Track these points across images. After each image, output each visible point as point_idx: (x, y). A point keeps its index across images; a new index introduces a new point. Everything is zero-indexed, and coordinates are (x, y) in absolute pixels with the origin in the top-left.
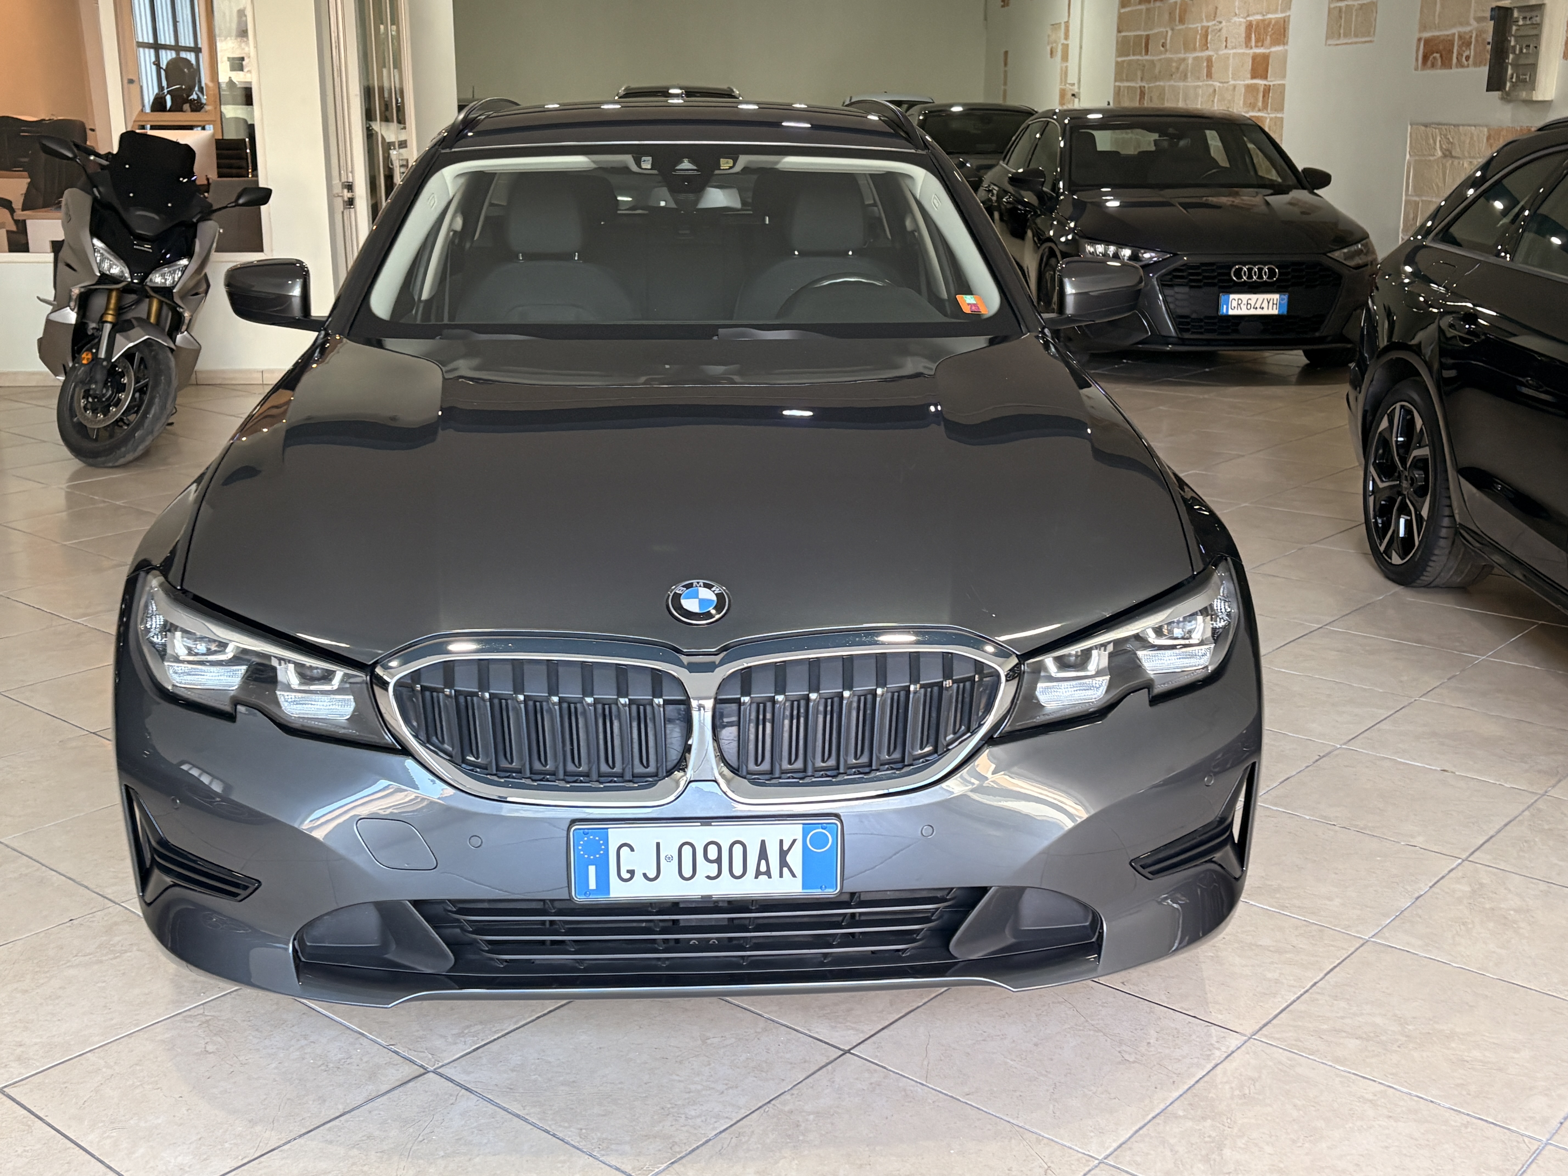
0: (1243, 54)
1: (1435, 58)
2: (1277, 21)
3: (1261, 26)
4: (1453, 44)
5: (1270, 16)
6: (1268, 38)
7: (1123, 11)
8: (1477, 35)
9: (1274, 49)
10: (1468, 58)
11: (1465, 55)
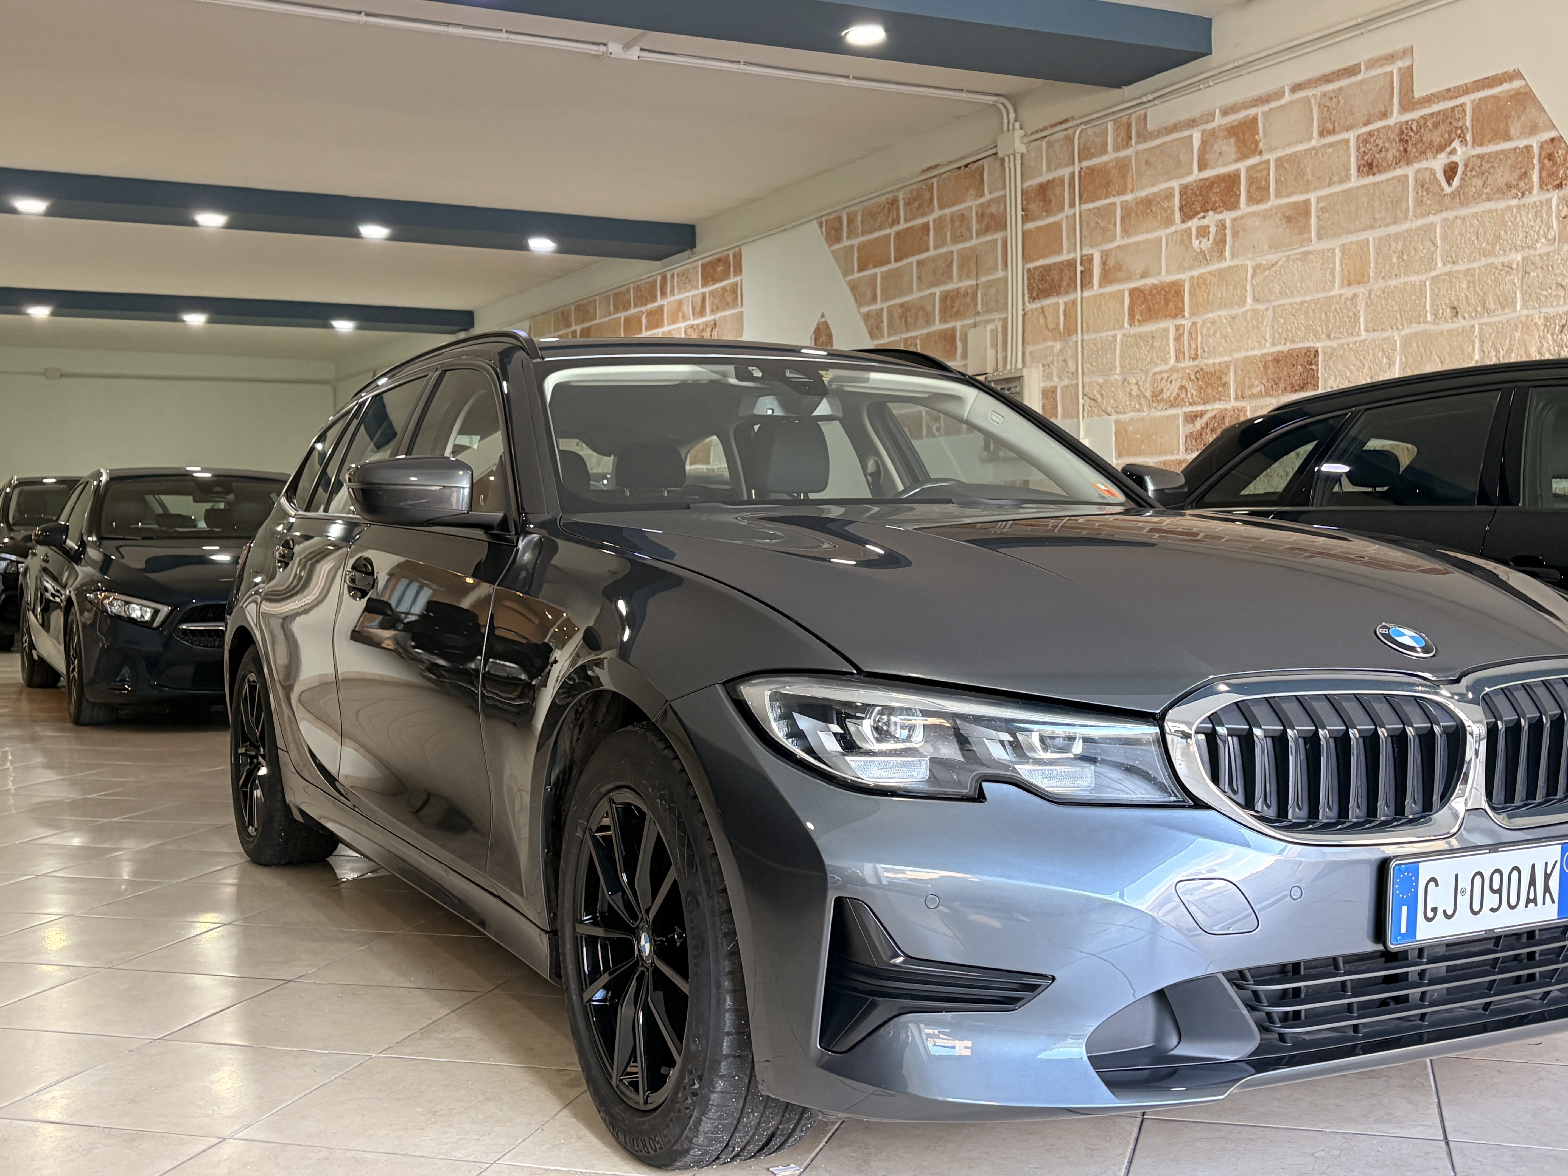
10: (938, 430)
11: (935, 427)
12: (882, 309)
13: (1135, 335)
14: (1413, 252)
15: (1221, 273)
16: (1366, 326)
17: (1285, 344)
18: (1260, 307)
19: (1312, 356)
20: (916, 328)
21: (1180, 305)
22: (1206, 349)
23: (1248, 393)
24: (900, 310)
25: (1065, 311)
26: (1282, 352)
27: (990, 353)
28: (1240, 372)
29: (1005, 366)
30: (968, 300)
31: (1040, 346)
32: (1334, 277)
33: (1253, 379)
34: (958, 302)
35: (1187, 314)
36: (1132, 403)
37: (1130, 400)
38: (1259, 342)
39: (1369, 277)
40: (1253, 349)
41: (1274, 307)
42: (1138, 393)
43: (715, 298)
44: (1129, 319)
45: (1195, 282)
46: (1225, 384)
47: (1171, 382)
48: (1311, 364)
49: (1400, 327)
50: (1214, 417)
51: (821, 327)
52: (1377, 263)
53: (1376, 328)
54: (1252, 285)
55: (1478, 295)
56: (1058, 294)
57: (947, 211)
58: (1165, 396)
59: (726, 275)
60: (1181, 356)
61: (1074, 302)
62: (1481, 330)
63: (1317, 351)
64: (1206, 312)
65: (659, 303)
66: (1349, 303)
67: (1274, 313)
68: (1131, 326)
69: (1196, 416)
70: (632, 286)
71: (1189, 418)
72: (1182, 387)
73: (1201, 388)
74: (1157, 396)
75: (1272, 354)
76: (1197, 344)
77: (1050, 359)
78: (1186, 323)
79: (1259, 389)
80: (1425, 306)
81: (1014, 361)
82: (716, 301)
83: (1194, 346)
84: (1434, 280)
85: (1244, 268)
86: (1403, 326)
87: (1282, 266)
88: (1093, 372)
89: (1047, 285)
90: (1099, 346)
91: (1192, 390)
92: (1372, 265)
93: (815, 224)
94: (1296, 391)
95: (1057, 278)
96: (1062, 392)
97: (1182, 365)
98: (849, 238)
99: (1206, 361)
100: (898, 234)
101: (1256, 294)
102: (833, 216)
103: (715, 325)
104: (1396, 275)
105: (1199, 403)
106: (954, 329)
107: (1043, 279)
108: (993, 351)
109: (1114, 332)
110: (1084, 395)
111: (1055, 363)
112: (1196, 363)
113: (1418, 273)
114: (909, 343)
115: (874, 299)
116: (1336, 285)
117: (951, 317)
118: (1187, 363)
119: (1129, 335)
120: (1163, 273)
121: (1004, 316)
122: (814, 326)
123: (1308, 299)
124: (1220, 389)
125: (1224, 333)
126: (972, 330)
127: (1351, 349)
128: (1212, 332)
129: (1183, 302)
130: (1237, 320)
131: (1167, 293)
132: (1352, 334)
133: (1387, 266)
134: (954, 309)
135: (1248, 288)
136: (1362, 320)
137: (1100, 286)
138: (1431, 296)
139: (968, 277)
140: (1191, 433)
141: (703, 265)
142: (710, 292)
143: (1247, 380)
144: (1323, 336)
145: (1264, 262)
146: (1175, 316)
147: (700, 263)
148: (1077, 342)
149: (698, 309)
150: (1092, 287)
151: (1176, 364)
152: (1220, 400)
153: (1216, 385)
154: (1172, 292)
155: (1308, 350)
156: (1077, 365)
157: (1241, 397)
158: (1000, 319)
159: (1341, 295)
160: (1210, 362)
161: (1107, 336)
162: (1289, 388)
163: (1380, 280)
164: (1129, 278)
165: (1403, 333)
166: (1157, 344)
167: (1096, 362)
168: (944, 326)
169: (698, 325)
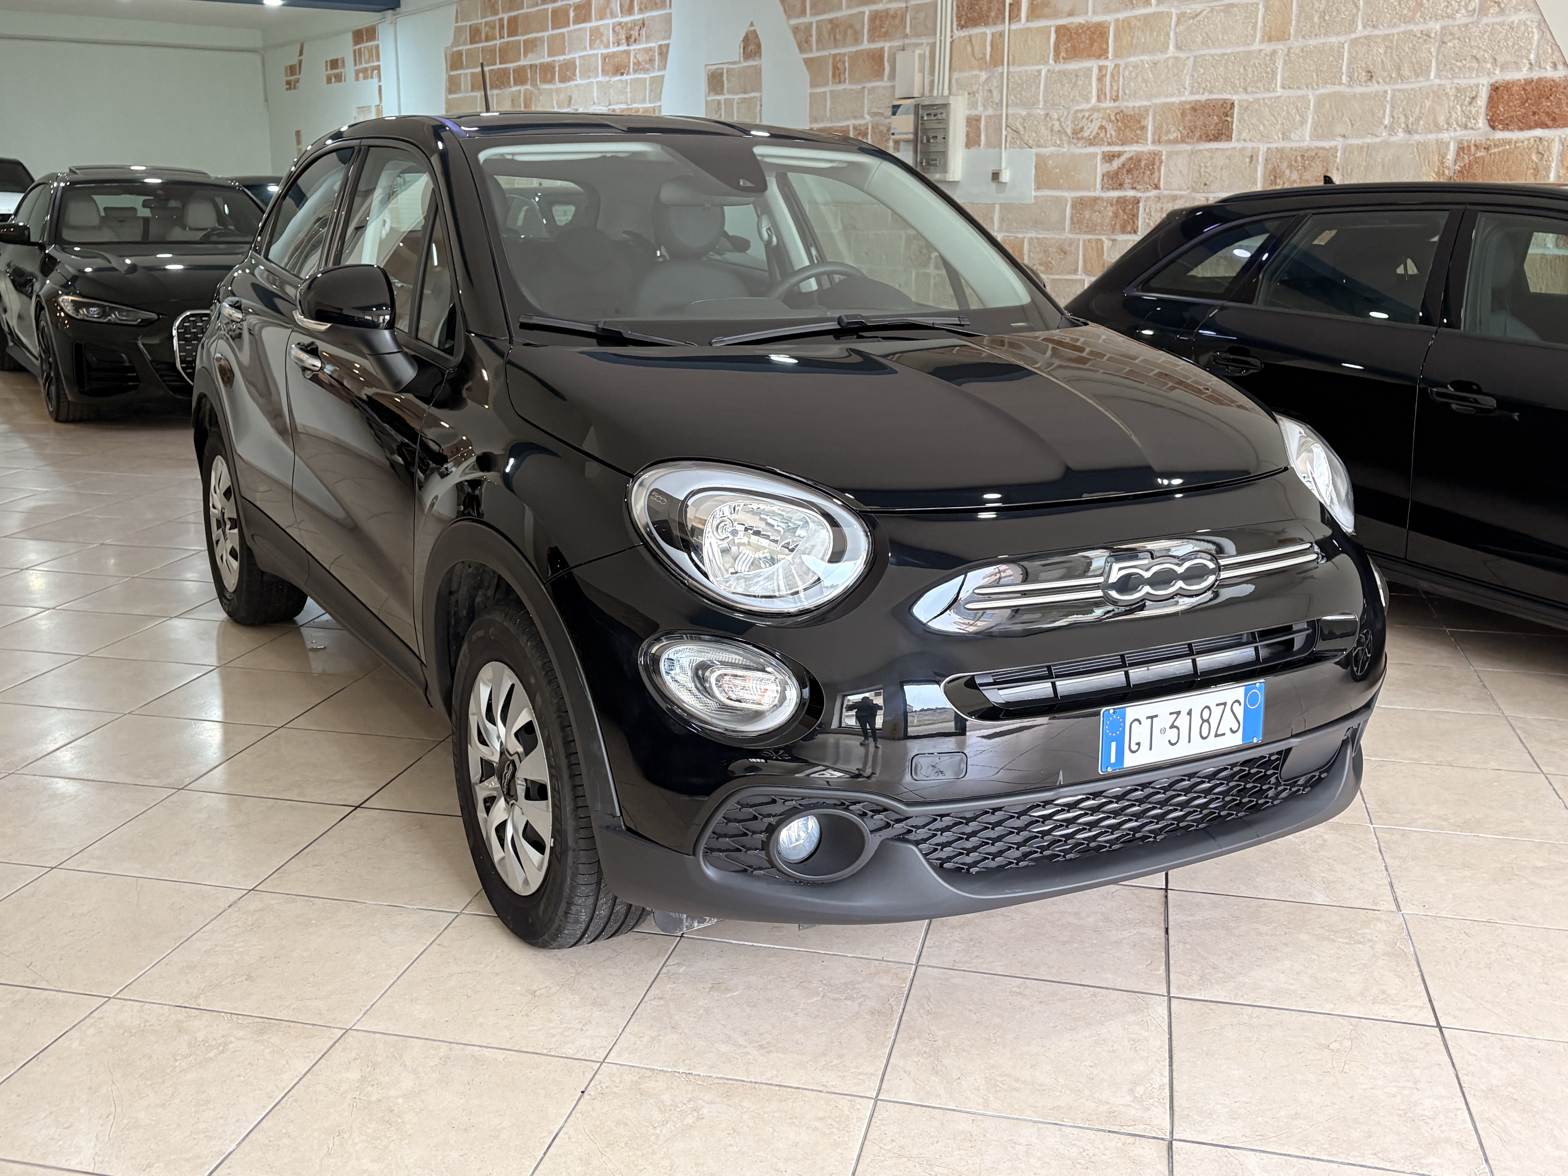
8: (873, 127)
12: (811, 23)
13: (1059, 72)
14: (1334, 14)
15: (1146, 18)
16: (1282, 83)
17: (1203, 94)
18: (1182, 55)
19: (1228, 108)
20: (844, 45)
21: (1105, 47)
22: (1127, 91)
23: (1164, 138)
24: (829, 26)
25: (992, 41)
26: (1200, 101)
27: (918, 77)
28: (1158, 118)
29: (931, 90)
30: (897, 21)
31: (967, 74)
32: (1255, 32)
33: (1170, 126)
34: (887, 23)
35: (1110, 55)
36: (1054, 138)
37: (1052, 135)
38: (1178, 90)
39: (1289, 36)
40: (1172, 96)
41: (1195, 57)
42: (1060, 128)
44: (1055, 56)
45: (1120, 24)
46: (1143, 128)
47: (1092, 121)
48: (1227, 116)
49: (1315, 87)
50: (1131, 158)
51: (750, 35)
52: (1298, 21)
53: (1291, 86)
54: (1176, 33)
55: (1395, 62)
56: (986, 24)
58: (1086, 134)
60: (1102, 97)
61: (1002, 34)
62: (1393, 96)
63: (1233, 104)
64: (1129, 56)
66: (1268, 58)
67: (1195, 61)
68: (1055, 62)
69: (1114, 156)
71: (1107, 158)
72: (1102, 127)
73: (1120, 129)
74: (1077, 133)
75: (1190, 102)
76: (1118, 86)
77: (975, 88)
78: (1109, 64)
79: (1175, 135)
80: (1341, 68)
81: (941, 88)
82: (645, 1)
83: (1115, 88)
84: (1354, 42)
85: (1169, 14)
86: (1318, 85)
87: (1206, 16)
88: (1017, 105)
89: (975, 14)
90: (1024, 79)
91: (1111, 131)
92: (1293, 23)
94: (1211, 140)
95: (985, 8)
96: (986, 123)
97: (1103, 105)
99: (1126, 104)
101: (1179, 42)
103: (644, 24)
104: (1316, 35)
105: (1116, 144)
106: (882, 49)
107: (971, 7)
108: (921, 74)
109: (1038, 67)
110: (1007, 126)
111: (981, 92)
112: (1117, 104)
113: (1338, 34)
114: (838, 59)
115: (803, 13)
116: (1257, 40)
117: (880, 37)
118: (1108, 104)
119: (1053, 72)
120: (1089, 14)
121: (931, 41)
122: (744, 34)
123: (1229, 51)
124: (1138, 132)
125: (1146, 78)
126: (901, 52)
127: (1266, 104)
128: (1134, 75)
129: (1107, 43)
130: (1158, 65)
131: (1094, 33)
132: (1268, 90)
133: (1308, 26)
134: (883, 30)
135: (1172, 35)
136: (1279, 77)
137: (1027, 20)
138: (1348, 59)
140: (1108, 172)
143: (1165, 125)
144: (1241, 90)
145: (1189, 11)
146: (1099, 57)
148: (1002, 73)
149: (626, 7)
150: (1020, 20)
151: (1098, 104)
152: (1137, 142)
153: (1135, 128)
154: (1098, 33)
155: (1225, 101)
156: (1002, 95)
157: (1157, 141)
158: (928, 44)
159: (1261, 50)
160: (1131, 105)
161: (1032, 71)
162: (1204, 137)
163: (1300, 40)
164: (1056, 15)
165: (1317, 93)
166: (1080, 83)
167: (1021, 95)
168: (873, 46)
169: (626, 23)
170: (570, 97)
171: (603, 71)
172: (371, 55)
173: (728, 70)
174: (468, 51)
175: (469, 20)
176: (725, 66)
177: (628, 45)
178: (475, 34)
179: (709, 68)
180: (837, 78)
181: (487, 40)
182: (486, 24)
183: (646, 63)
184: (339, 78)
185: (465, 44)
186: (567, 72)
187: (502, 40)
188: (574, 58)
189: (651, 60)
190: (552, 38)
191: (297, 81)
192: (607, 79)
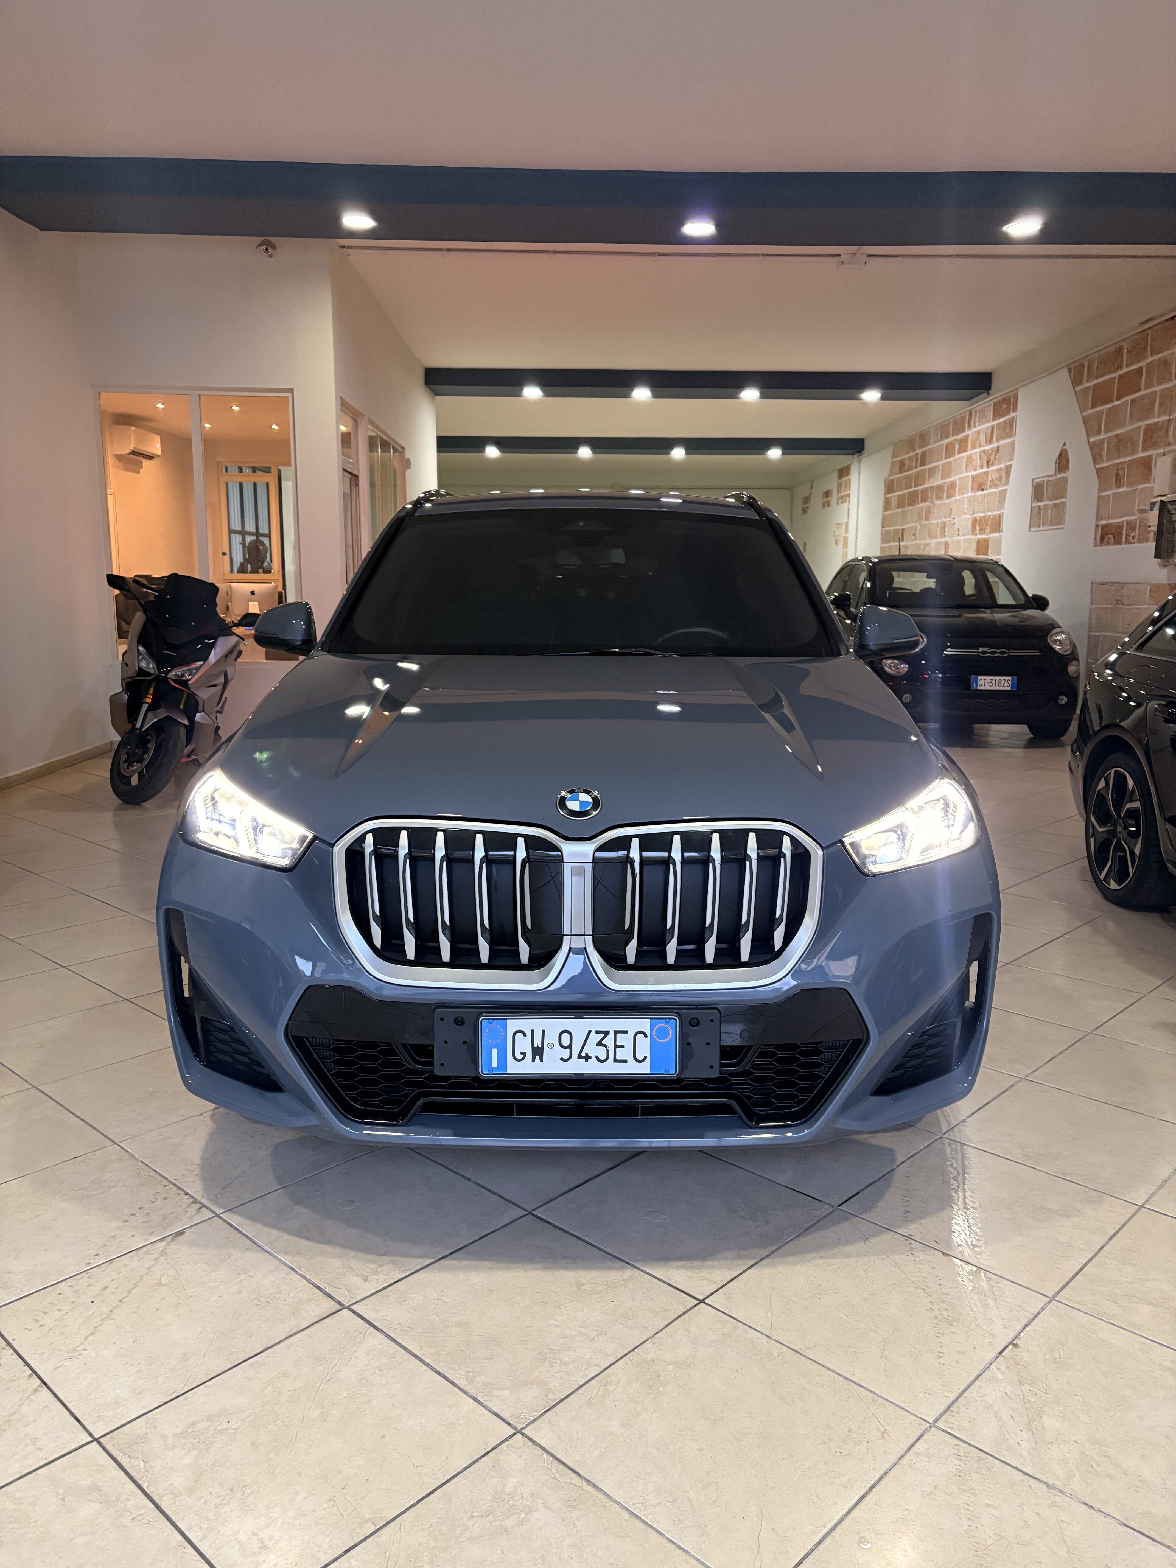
0: (970, 539)
1: (1109, 538)
2: (994, 516)
3: (983, 520)
4: (1123, 529)
5: (989, 513)
6: (988, 528)
7: (886, 513)
8: (1140, 522)
9: (992, 535)
10: (1133, 538)
11: (1132, 535)
12: (1104, 439)
20: (1125, 456)
24: (1116, 440)
27: (1172, 478)
30: (1163, 432)
34: (1156, 434)
43: (999, 429)
51: (1063, 453)
57: (1156, 357)
59: (1007, 412)
65: (967, 432)
70: (952, 420)
82: (1000, 432)
93: (1066, 371)
98: (1087, 381)
100: (1120, 376)
102: (1078, 363)
103: (998, 450)
106: (1150, 457)
114: (1120, 467)
115: (1099, 432)
117: (1150, 446)
122: (1058, 453)
134: (1153, 440)
139: (1165, 413)
141: (995, 404)
142: (998, 424)
147: (992, 402)
149: (989, 438)
168: (1144, 454)
169: (988, 450)
170: (951, 509)
171: (972, 489)
172: (846, 487)
173: (1048, 481)
174: (898, 478)
175: (899, 457)
176: (1046, 479)
177: (988, 467)
178: (902, 467)
179: (1036, 481)
180: (1118, 482)
181: (908, 470)
182: (909, 458)
183: (997, 480)
184: (828, 504)
185: (896, 474)
186: (951, 489)
187: (917, 470)
188: (955, 480)
189: (1000, 478)
190: (944, 465)
191: (808, 508)
192: (973, 494)
